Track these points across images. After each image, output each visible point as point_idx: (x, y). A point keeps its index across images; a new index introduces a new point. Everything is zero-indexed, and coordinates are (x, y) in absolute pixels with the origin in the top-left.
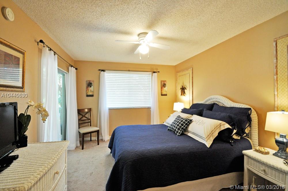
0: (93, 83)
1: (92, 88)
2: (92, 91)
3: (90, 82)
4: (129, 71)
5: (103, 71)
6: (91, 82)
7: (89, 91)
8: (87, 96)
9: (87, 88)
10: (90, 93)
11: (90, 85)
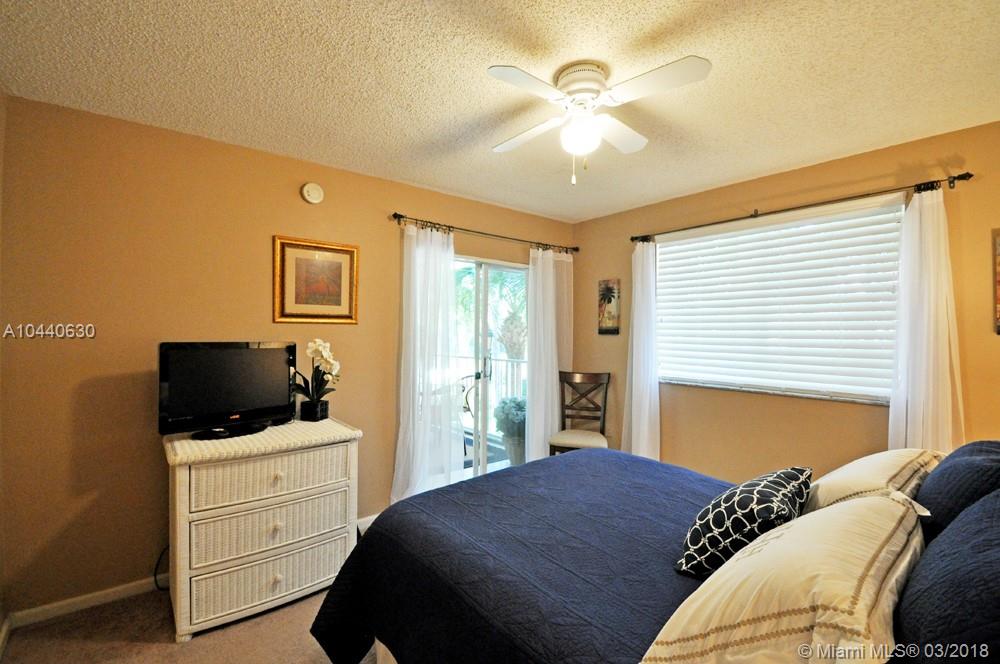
0: (615, 287)
1: (612, 307)
2: (613, 317)
3: (607, 285)
4: (755, 215)
5: (646, 239)
6: (611, 285)
7: (606, 315)
8: (603, 332)
9: (600, 306)
10: (609, 324)
11: (607, 294)
